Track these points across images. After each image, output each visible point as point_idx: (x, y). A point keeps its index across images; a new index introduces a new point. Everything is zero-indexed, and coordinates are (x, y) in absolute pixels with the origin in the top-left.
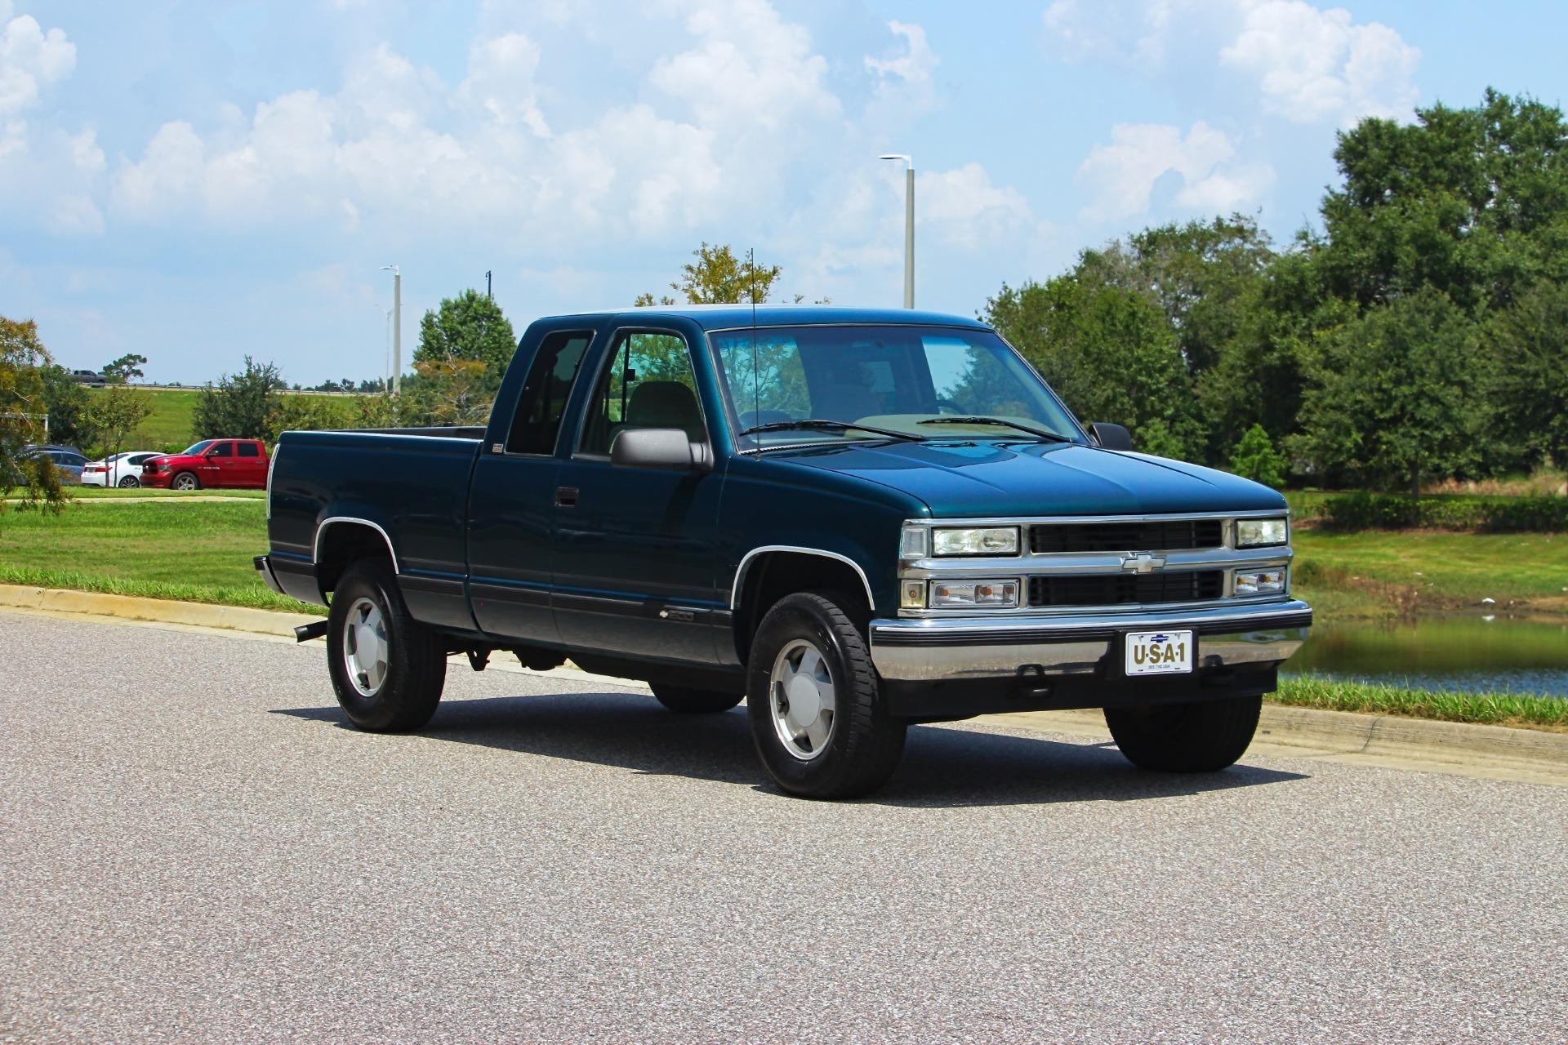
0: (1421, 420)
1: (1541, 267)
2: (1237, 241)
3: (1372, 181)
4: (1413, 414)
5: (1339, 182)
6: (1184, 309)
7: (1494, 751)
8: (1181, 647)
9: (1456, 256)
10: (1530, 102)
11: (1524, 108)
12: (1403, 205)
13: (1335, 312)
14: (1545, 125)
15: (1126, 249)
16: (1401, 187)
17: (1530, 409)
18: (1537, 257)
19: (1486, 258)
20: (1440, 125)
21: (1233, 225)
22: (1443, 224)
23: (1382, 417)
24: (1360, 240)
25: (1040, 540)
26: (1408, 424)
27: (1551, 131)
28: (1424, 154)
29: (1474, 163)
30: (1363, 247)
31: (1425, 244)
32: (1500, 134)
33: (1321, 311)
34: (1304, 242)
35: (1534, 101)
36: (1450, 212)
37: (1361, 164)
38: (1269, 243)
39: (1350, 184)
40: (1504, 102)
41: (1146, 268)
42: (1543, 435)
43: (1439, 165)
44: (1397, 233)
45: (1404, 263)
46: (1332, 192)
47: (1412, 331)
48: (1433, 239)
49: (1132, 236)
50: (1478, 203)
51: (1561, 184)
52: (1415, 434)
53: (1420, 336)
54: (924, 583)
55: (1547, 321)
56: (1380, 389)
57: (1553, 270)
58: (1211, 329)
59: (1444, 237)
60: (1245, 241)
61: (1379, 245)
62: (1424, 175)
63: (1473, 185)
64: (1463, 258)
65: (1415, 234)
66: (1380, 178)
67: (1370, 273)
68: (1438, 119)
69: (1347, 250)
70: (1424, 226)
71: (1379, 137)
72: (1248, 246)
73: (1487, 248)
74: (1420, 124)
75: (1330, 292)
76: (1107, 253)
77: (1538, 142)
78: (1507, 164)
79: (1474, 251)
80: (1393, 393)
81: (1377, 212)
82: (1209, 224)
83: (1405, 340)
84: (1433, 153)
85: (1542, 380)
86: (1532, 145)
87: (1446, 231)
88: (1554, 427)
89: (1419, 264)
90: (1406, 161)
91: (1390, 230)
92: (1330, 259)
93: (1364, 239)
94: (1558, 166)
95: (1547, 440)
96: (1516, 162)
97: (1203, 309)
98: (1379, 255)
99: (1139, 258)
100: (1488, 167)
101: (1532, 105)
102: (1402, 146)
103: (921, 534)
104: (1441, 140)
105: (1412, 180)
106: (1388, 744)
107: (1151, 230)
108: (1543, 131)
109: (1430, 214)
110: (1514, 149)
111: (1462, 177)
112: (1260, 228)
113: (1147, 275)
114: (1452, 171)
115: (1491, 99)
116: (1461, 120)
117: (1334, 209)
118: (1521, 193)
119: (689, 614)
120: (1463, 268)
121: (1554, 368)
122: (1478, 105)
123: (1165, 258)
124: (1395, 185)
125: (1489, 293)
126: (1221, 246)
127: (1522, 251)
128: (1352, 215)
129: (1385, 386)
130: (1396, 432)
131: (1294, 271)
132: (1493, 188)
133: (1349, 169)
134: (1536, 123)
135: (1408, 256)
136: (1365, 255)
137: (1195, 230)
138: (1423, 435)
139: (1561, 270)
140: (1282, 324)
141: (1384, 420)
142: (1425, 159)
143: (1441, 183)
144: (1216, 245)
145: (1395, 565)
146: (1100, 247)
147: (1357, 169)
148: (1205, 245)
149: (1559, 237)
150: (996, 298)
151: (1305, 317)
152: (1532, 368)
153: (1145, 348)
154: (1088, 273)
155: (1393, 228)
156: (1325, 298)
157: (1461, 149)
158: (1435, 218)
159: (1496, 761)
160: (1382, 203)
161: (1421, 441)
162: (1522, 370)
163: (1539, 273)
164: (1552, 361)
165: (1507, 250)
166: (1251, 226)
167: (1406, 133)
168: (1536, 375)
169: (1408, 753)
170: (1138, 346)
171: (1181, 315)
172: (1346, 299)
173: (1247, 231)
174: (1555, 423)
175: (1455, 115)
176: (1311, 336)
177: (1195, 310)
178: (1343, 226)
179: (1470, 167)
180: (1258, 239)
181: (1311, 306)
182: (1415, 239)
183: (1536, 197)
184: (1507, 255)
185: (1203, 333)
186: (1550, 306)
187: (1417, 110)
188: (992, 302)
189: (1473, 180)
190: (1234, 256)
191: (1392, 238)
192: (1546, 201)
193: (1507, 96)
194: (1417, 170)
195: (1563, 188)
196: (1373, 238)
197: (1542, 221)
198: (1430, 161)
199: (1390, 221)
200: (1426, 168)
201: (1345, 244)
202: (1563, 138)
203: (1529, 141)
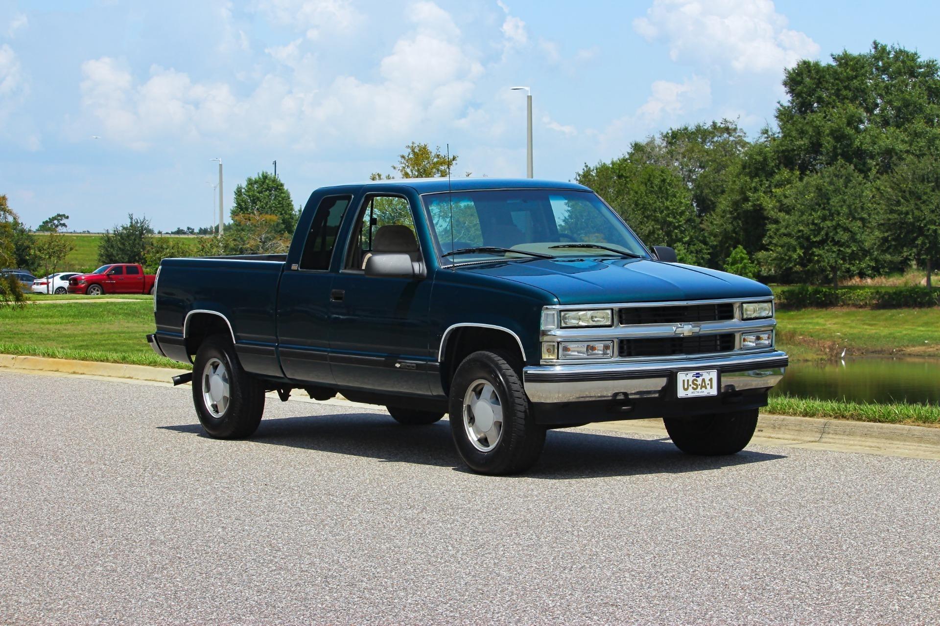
0: (838, 241)
1: (909, 148)
2: (726, 135)
3: (806, 98)
4: (833, 238)
5: (786, 99)
6: (694, 177)
7: (898, 440)
8: (711, 380)
9: (857, 143)
10: (900, 49)
12: (825, 113)
13: (785, 177)
14: (908, 63)
15: (658, 141)
16: (823, 102)
17: (904, 234)
18: (906, 142)
19: (875, 144)
20: (846, 64)
21: (722, 126)
22: (849, 124)
23: (815, 240)
24: (800, 134)
25: (626, 317)
26: (830, 244)
27: (912, 67)
28: (837, 81)
29: (867, 86)
30: (802, 138)
31: (838, 136)
32: (882, 69)
33: (777, 177)
34: (766, 135)
35: (902, 48)
36: (853, 116)
37: (799, 88)
38: (745, 137)
39: (792, 100)
40: (884, 49)
41: (671, 153)
42: (911, 250)
43: (846, 88)
44: (821, 129)
45: (826, 147)
46: (781, 105)
47: (831, 188)
48: (843, 133)
49: (662, 133)
50: (869, 110)
51: (919, 98)
52: (835, 250)
53: (837, 191)
54: (556, 344)
55: (913, 181)
56: (813, 224)
57: (915, 150)
58: (710, 189)
59: (849, 131)
60: (730, 136)
61: (811, 137)
62: (837, 94)
63: (866, 99)
64: (862, 143)
65: (832, 130)
66: (811, 97)
67: (806, 154)
68: (845, 60)
69: (792, 140)
70: (838, 125)
71: (809, 71)
72: (731, 139)
73: (876, 137)
74: (834, 64)
75: (782, 165)
76: (647, 144)
77: (905, 73)
78: (886, 87)
79: (868, 139)
80: (821, 226)
81: (810, 116)
82: (708, 125)
83: (828, 194)
84: (842, 81)
85: (910, 216)
86: (901, 75)
87: (851, 128)
88: (918, 244)
89: (835, 148)
90: (827, 86)
91: (817, 127)
92: (782, 146)
93: (802, 133)
94: (917, 88)
95: (914, 253)
96: (892, 86)
97: (706, 177)
98: (812, 143)
99: (666, 147)
100: (875, 89)
101: (901, 51)
102: (824, 77)
103: (554, 314)
104: (847, 73)
105: (830, 97)
106: (834, 436)
107: (674, 129)
108: (908, 67)
109: (841, 117)
110: (891, 78)
111: (860, 95)
112: (739, 128)
113: (672, 157)
114: (854, 91)
115: (876, 48)
116: (859, 60)
117: (784, 115)
118: (895, 104)
119: (413, 365)
120: (861, 150)
121: (917, 209)
122: (869, 52)
123: (683, 146)
124: (820, 100)
125: (877, 164)
126: (716, 139)
127: (897, 139)
128: (795, 119)
129: (816, 221)
130: (824, 249)
131: (760, 153)
132: (879, 101)
133: (792, 91)
134: (903, 62)
135: (828, 143)
136: (802, 143)
137: (700, 129)
138: (839, 250)
139: (920, 150)
140: (753, 185)
141: (816, 241)
142: (837, 84)
143: (848, 99)
144: (713, 138)
145: (824, 329)
146: (643, 140)
147: (796, 91)
148: (706, 139)
149: (918, 130)
150: (581, 173)
151: (767, 180)
152: (904, 209)
153: (671, 201)
154: (636, 157)
155: (819, 126)
156: (779, 169)
157: (859, 78)
158: (844, 120)
159: (899, 446)
160: (812, 111)
161: (838, 254)
162: (898, 210)
163: (907, 152)
164: (916, 204)
165: (888, 139)
166: (734, 127)
167: (825, 69)
168: (907, 213)
169: (846, 442)
170: (667, 200)
171: (693, 181)
172: (792, 170)
173: (731, 129)
174: (919, 242)
175: (854, 58)
176: (771, 192)
177: (701, 177)
178: (789, 126)
179: (864, 88)
180: (738, 134)
181: (771, 174)
182: (832, 133)
183: (904, 106)
184: (888, 142)
185: (706, 191)
186: (914, 172)
187: (832, 55)
188: (579, 175)
189: (867, 97)
190: (724, 145)
191: (819, 133)
192: (911, 108)
193: (886, 46)
194: (833, 91)
195: (921, 101)
196: (807, 132)
197: (909, 121)
198: (841, 86)
199: (817, 122)
200: (838, 90)
201: (791, 136)
202: (920, 70)
203: (899, 73)
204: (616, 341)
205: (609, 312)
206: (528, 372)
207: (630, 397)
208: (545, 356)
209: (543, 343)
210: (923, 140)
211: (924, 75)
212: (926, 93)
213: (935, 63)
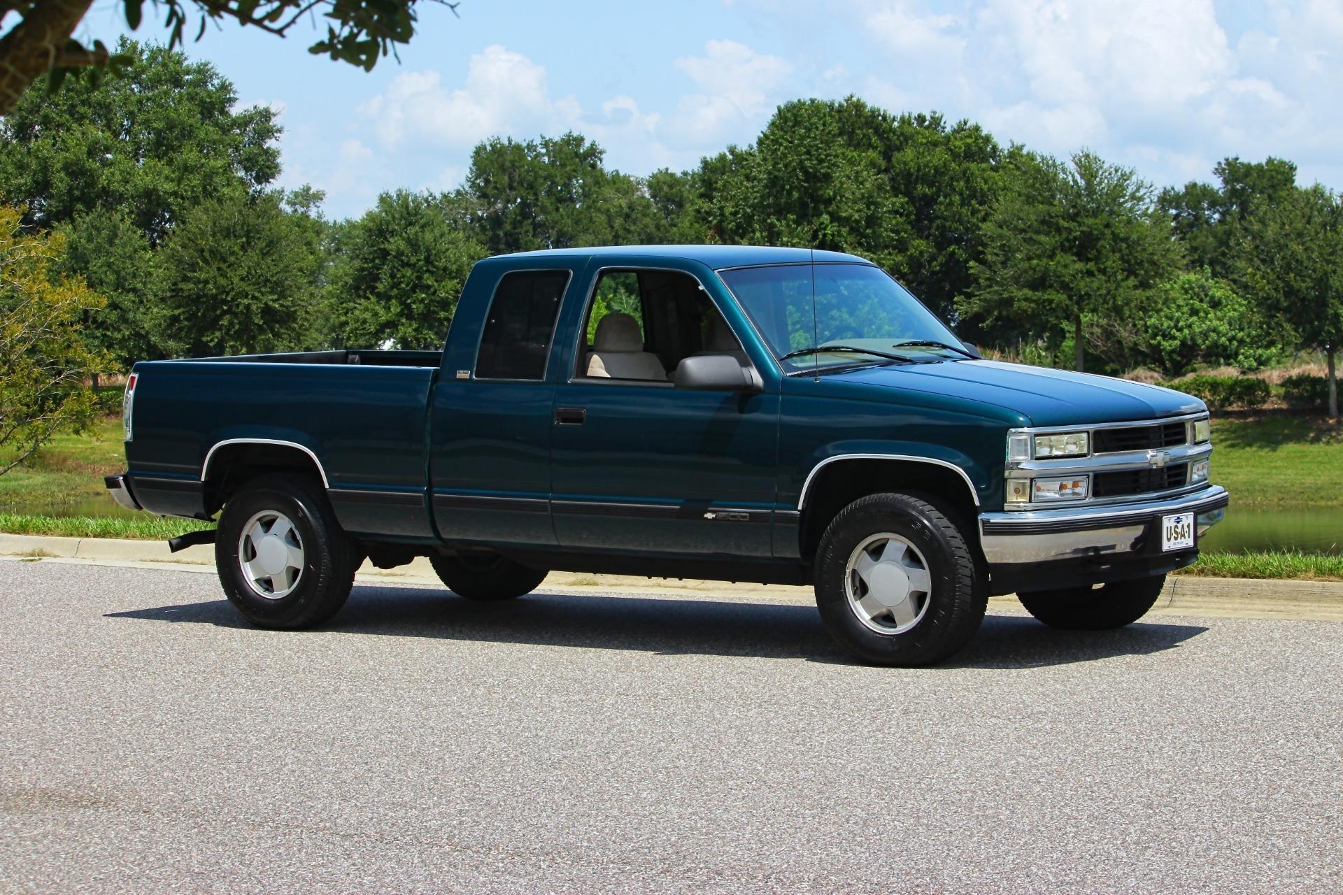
0: (103, 322)
1: (176, 188)
3: (26, 118)
8: (1188, 526)
9: (103, 181)
11: (152, 51)
12: (54, 138)
14: (171, 67)
16: (50, 123)
17: (202, 311)
18: (172, 180)
19: (127, 182)
22: (90, 154)
27: (177, 72)
30: (21, 175)
31: (74, 170)
32: (132, 75)
36: (97, 143)
40: (134, 47)
42: (213, 333)
43: (83, 103)
44: (50, 162)
45: (58, 187)
47: (91, 246)
48: (83, 167)
50: (116, 135)
51: (189, 118)
52: (99, 335)
53: (98, 250)
54: (1028, 482)
55: (214, 235)
57: (186, 191)
59: (92, 164)
61: (35, 173)
62: (72, 110)
63: (112, 119)
64: (109, 182)
65: (67, 162)
70: (75, 155)
73: (129, 173)
78: (140, 102)
79: (118, 177)
83: (85, 254)
85: (211, 286)
86: (162, 85)
87: (94, 159)
88: (222, 325)
90: (56, 100)
91: (45, 159)
93: (21, 167)
95: (217, 337)
96: (148, 99)
103: (1026, 440)
105: (61, 116)
108: (171, 72)
109: (80, 145)
110: (146, 88)
111: (103, 112)
114: (95, 108)
115: (123, 45)
118: (155, 125)
119: (744, 514)
120: (108, 191)
121: (222, 275)
124: (46, 122)
125: (131, 212)
127: (159, 175)
132: (127, 122)
134: (164, 65)
135: (61, 182)
136: (23, 181)
138: (104, 335)
139: (193, 191)
142: (72, 98)
143: (87, 118)
149: (190, 162)
152: (203, 276)
155: (47, 158)
158: (85, 149)
161: (102, 341)
162: (195, 277)
163: (175, 194)
164: (219, 269)
165: (147, 176)
168: (206, 282)
174: (225, 322)
179: (110, 103)
182: (66, 167)
183: (167, 129)
184: (147, 179)
189: (112, 115)
191: (45, 167)
192: (176, 131)
193: (137, 43)
194: (66, 108)
195: (192, 121)
196: (28, 166)
197: (172, 148)
198: (77, 101)
199: (45, 151)
200: (73, 106)
201: (6, 172)
202: (187, 77)
203: (156, 81)
204: (1091, 475)
205: (1085, 435)
206: (992, 521)
207: (1102, 552)
208: (1012, 497)
209: (1009, 481)
210: (197, 176)
211: (194, 84)
212: (198, 109)
213: (210, 66)
